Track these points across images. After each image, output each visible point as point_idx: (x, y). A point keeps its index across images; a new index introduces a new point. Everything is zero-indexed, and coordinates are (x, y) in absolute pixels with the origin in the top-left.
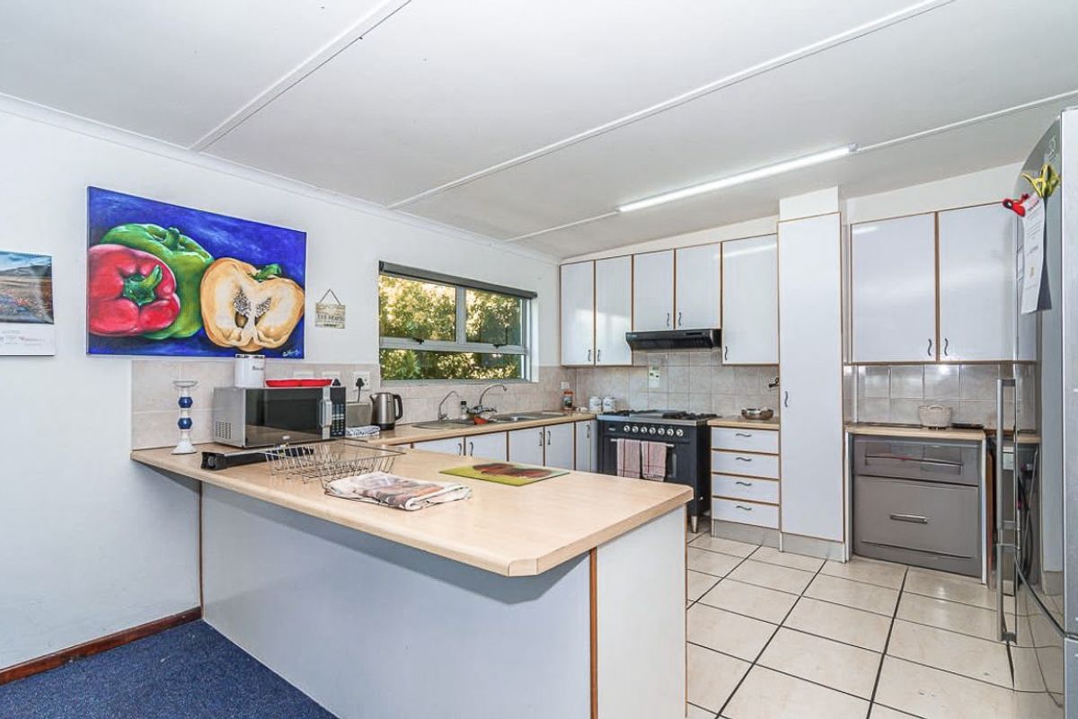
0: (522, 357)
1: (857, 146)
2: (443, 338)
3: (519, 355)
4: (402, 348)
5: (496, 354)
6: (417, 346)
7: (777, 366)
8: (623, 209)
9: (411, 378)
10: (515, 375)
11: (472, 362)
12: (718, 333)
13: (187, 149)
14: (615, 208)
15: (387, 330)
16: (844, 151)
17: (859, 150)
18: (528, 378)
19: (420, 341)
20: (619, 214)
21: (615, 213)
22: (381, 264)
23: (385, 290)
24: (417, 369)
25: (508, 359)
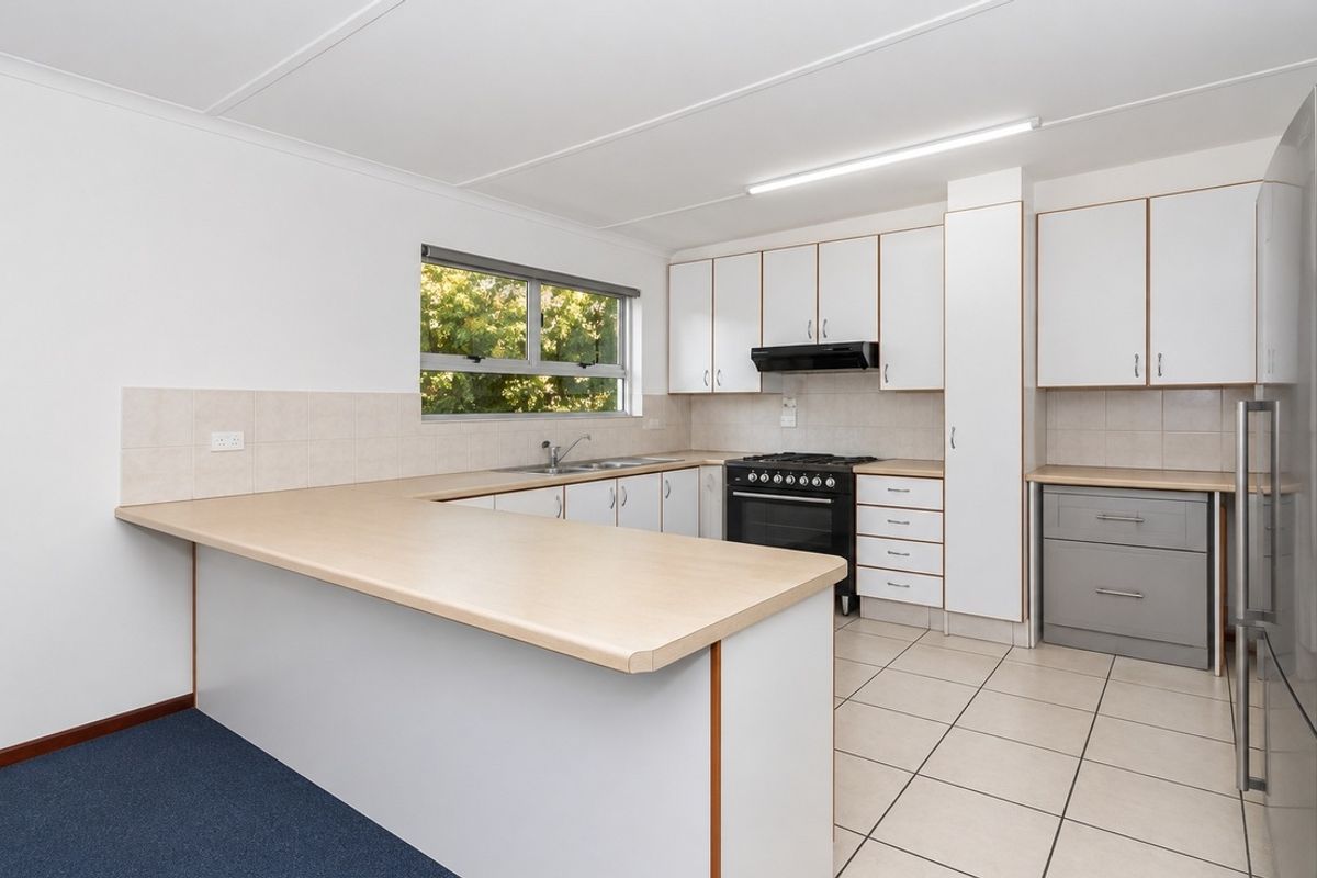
0: (620, 382)
1: (1041, 121)
2: (509, 355)
3: (615, 379)
4: (450, 368)
5: (582, 377)
6: (470, 366)
7: (942, 391)
8: (753, 191)
9: (462, 412)
10: (609, 405)
11: (549, 388)
12: (875, 347)
13: (201, 112)
14: (744, 188)
15: (431, 343)
16: (1026, 127)
17: (1044, 125)
18: (627, 410)
19: (477, 360)
20: (748, 194)
21: (743, 194)
22: (425, 249)
23: (428, 287)
24: (470, 398)
25: (599, 384)
